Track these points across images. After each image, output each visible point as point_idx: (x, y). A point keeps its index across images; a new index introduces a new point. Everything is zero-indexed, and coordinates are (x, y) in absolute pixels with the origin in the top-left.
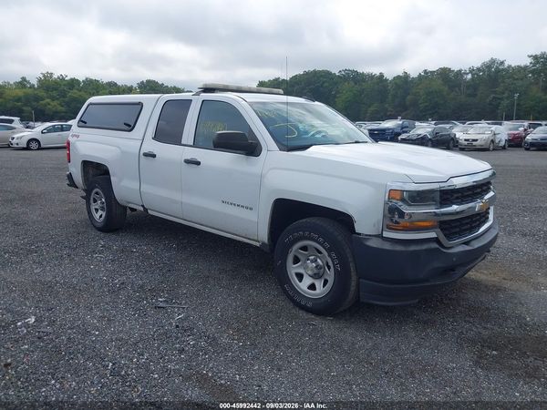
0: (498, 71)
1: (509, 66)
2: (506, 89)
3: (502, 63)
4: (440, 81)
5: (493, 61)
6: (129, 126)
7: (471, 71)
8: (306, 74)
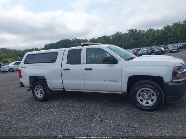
0: (120, 35)
1: (123, 34)
2: (123, 40)
3: (121, 33)
4: (104, 40)
5: (118, 33)
6: (53, 61)
7: (112, 36)
8: (61, 41)
